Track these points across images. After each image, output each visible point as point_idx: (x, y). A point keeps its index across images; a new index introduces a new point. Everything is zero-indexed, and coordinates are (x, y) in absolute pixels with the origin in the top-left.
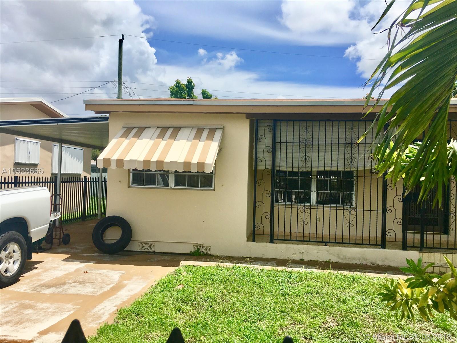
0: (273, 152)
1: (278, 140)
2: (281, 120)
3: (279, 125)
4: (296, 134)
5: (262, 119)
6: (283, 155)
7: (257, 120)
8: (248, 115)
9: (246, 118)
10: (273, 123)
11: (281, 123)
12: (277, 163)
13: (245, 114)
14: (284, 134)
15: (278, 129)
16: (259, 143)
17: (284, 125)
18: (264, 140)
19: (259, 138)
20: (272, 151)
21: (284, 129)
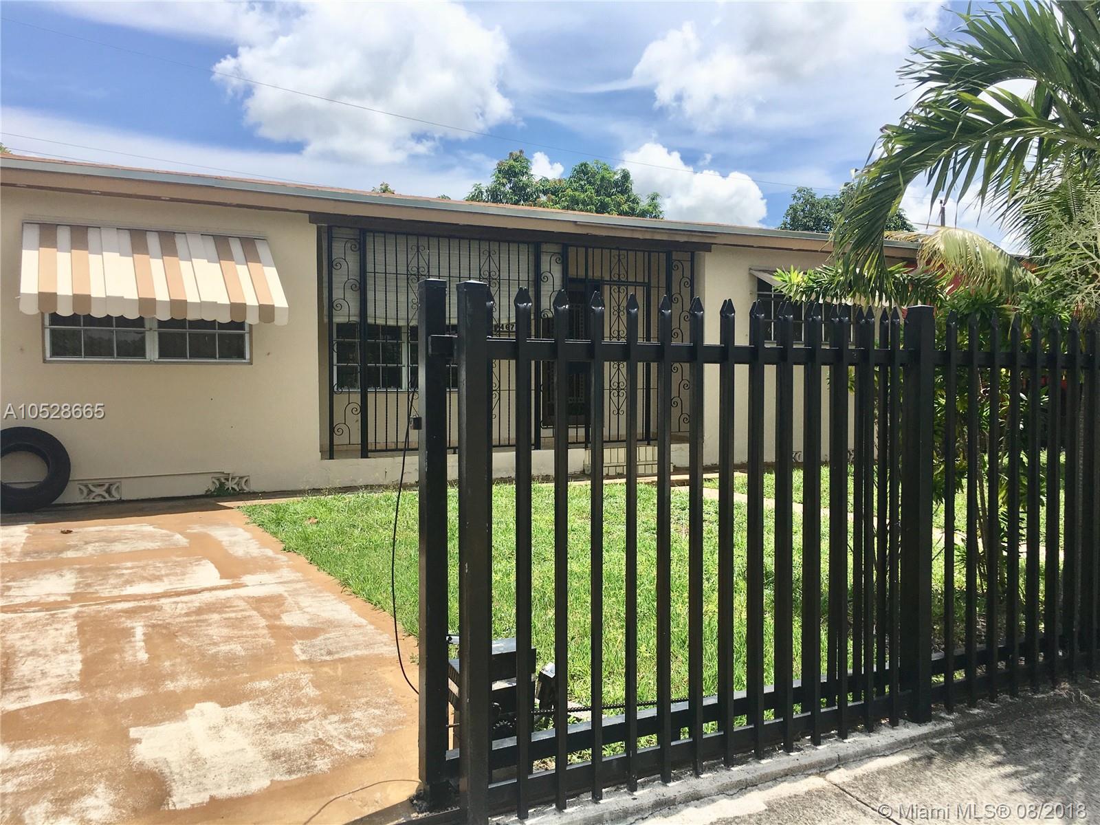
0: (362, 288)
1: (370, 268)
2: (374, 232)
3: (369, 240)
4: (402, 258)
5: (339, 227)
6: (380, 296)
7: (330, 228)
8: (315, 217)
9: (310, 222)
10: (360, 235)
11: (374, 236)
12: (370, 311)
13: (308, 215)
14: (380, 257)
15: (370, 247)
16: (334, 272)
17: (379, 240)
18: (345, 266)
19: (334, 263)
20: (360, 288)
21: (380, 248)
